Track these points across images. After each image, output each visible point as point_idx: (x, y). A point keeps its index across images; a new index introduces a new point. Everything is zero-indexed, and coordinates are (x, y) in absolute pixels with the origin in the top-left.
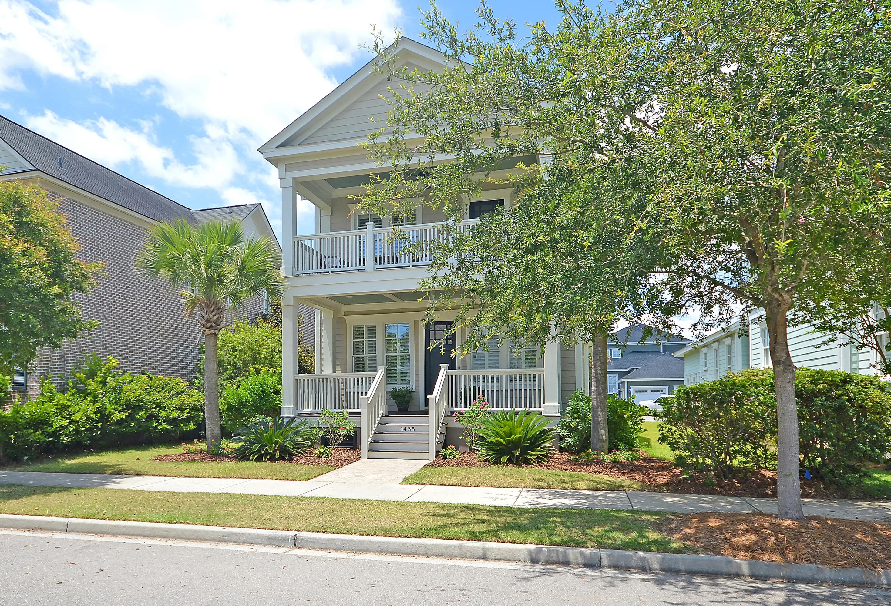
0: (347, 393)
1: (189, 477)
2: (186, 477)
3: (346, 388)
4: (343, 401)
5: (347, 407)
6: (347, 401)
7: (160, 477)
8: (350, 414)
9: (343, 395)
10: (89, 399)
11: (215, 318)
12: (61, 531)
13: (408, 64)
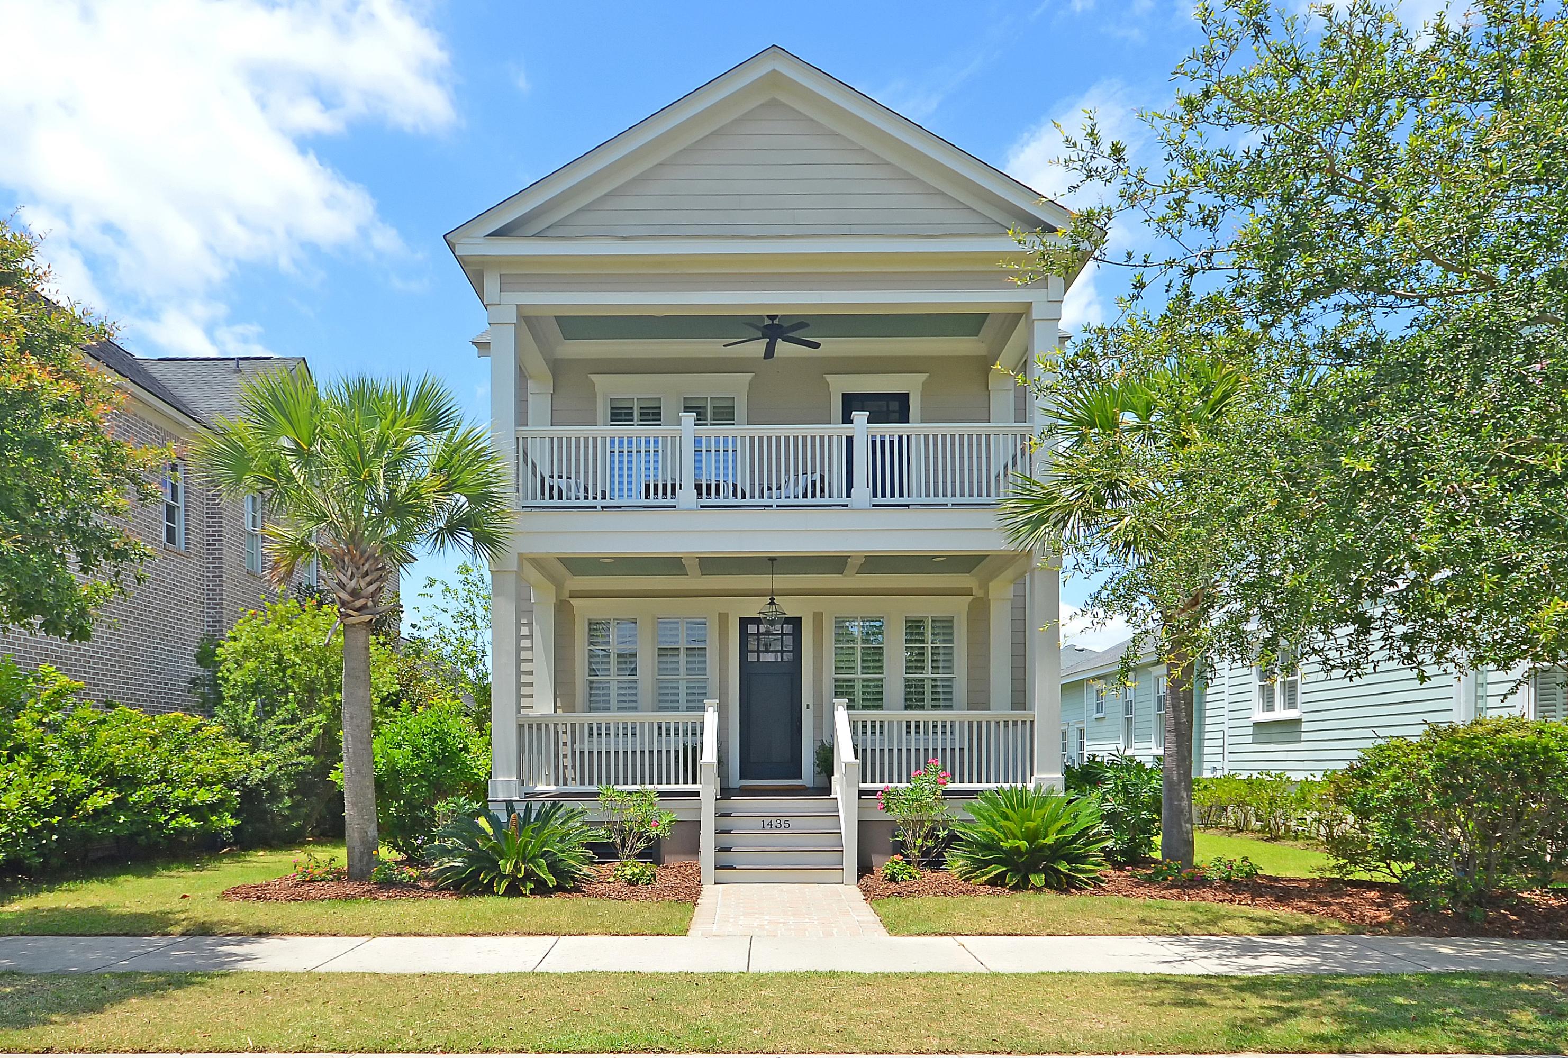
0: (574, 753)
1: (399, 935)
2: (391, 935)
3: (573, 742)
4: (565, 767)
5: (574, 779)
6: (574, 767)
7: (322, 938)
8: (662, 794)
9: (565, 756)
10: (23, 762)
11: (372, 588)
13: (774, 104)
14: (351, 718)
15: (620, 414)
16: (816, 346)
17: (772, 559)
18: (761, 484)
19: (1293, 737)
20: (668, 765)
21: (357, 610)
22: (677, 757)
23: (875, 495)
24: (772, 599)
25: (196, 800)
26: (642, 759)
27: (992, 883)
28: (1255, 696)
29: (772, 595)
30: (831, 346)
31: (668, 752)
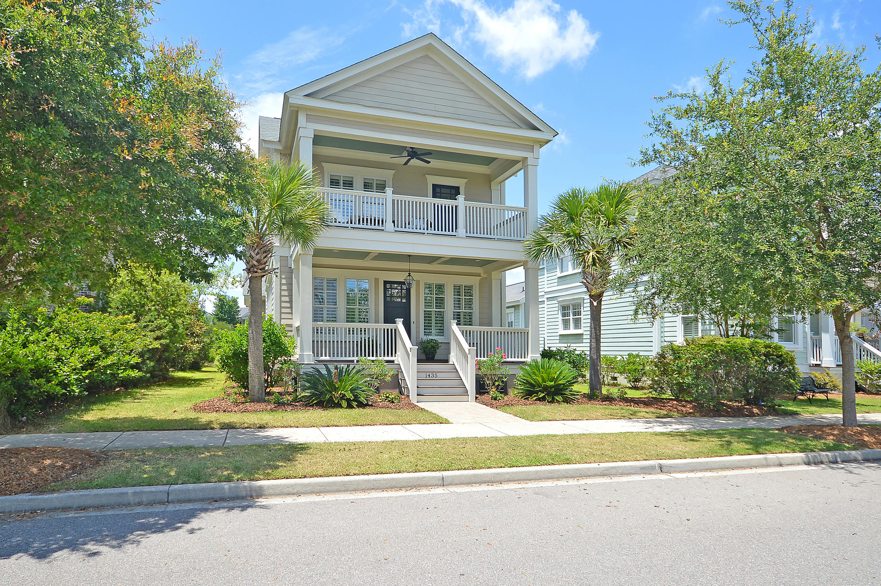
12: (437, 486)
13: (427, 56)
14: (255, 322)
15: (334, 183)
16: (428, 162)
17: (409, 256)
18: (405, 221)
19: (580, 341)
20: (353, 348)
21: (260, 269)
22: (357, 345)
23: (467, 232)
24: (409, 274)
25: (132, 362)
26: (337, 345)
27: (539, 399)
28: (560, 323)
29: (410, 271)
30: (435, 163)
31: (353, 342)
